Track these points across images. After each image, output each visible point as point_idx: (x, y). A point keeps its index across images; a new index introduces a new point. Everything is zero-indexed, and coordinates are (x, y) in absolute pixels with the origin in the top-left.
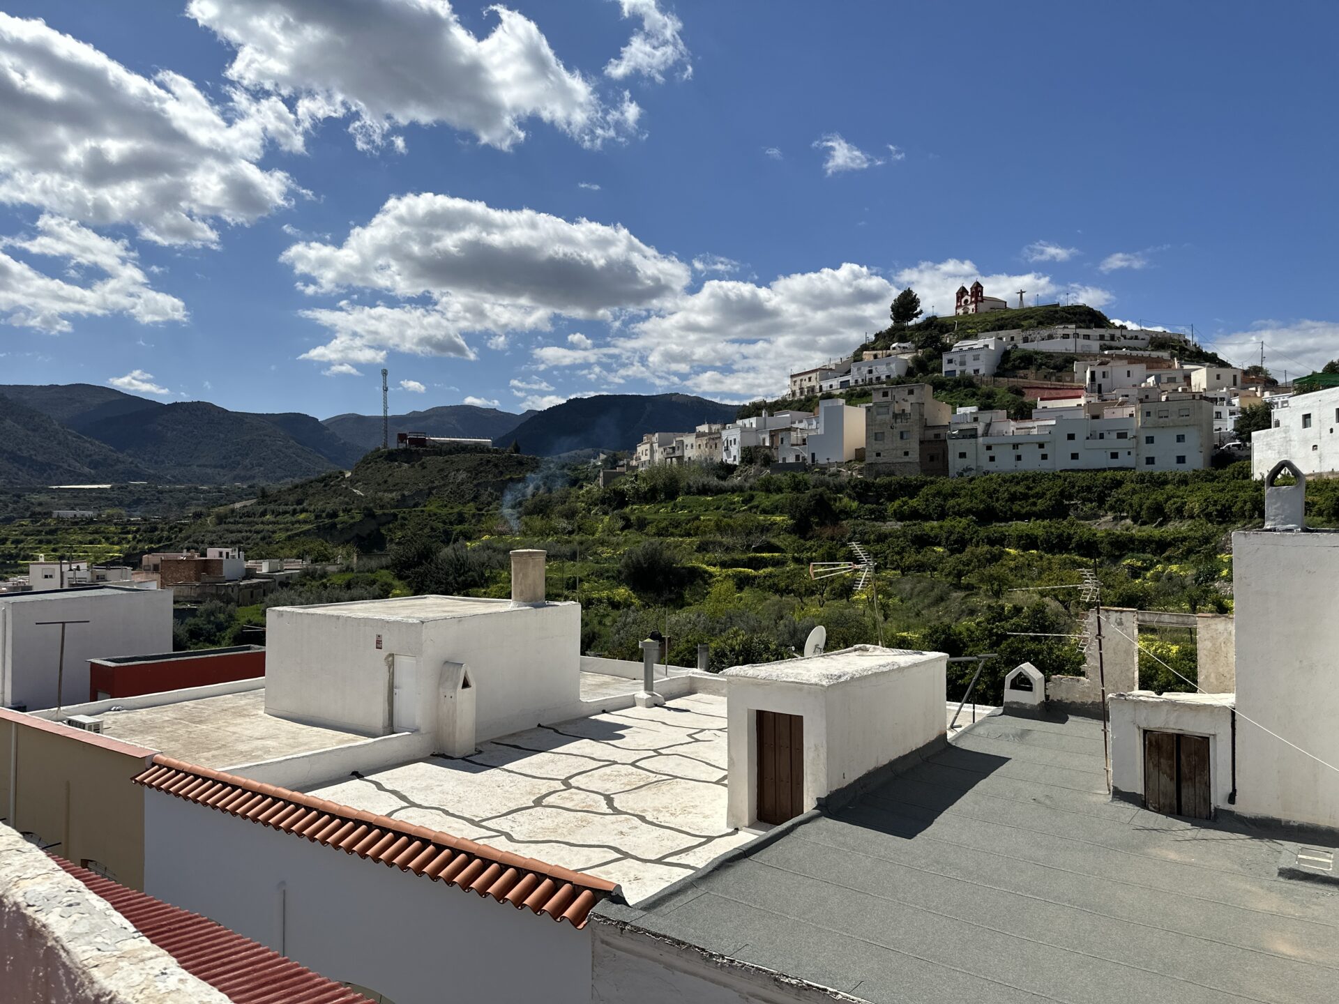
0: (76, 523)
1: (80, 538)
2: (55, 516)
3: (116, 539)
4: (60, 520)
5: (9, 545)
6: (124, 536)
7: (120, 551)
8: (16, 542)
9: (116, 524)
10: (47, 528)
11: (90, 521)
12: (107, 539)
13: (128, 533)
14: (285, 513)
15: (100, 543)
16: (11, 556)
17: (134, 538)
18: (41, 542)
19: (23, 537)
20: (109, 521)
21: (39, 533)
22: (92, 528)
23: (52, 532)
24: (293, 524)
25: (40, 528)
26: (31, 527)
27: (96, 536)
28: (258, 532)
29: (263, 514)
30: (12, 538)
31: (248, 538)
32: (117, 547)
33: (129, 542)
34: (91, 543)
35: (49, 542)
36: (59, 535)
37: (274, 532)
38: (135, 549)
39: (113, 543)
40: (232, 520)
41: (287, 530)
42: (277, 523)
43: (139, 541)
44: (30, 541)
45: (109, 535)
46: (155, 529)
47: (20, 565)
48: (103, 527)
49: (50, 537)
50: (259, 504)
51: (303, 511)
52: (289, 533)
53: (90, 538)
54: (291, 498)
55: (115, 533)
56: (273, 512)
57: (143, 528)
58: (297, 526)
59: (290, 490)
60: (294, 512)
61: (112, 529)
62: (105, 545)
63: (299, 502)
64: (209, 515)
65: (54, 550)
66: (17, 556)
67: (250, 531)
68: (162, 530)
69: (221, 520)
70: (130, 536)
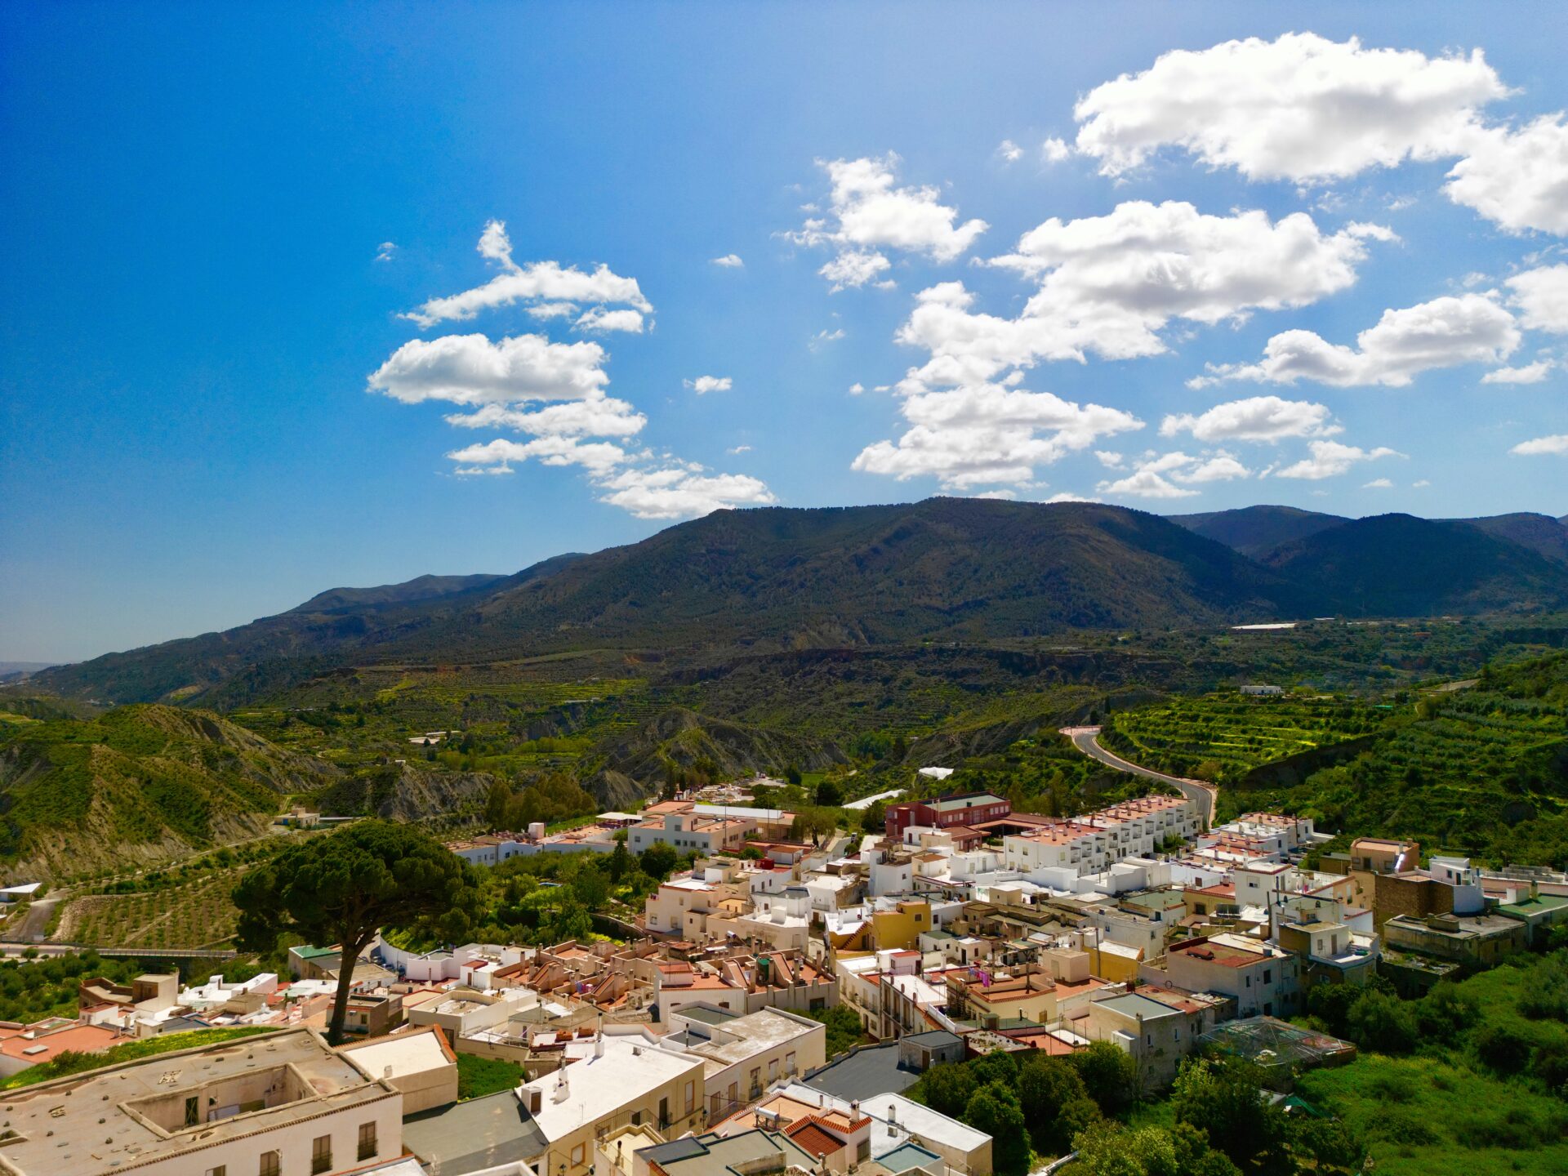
0: (1263, 701)
1: (1268, 719)
2: (1242, 691)
3: (1307, 723)
4: (1248, 696)
5: (1200, 723)
6: (1317, 719)
7: (1313, 739)
8: (1207, 720)
9: (1306, 704)
10: (1236, 705)
11: (1278, 700)
12: (1298, 722)
13: (1320, 715)
14: (1522, 711)
15: (1289, 726)
16: (1202, 736)
17: (1327, 723)
18: (1230, 721)
19: (1212, 715)
20: (1296, 700)
21: (1227, 711)
22: (1281, 707)
23: (1240, 711)
24: (1533, 731)
25: (1229, 705)
26: (1221, 704)
27: (1286, 718)
28: (1486, 741)
29: (1490, 708)
30: (1203, 715)
31: (1471, 749)
32: (1308, 733)
33: (1321, 728)
34: (1281, 725)
35: (1238, 722)
36: (1247, 715)
37: (1506, 744)
38: (1329, 738)
39: (1303, 728)
40: (1447, 712)
41: (1526, 741)
42: (1511, 728)
43: (1333, 729)
44: (1219, 721)
45: (1301, 717)
46: (1348, 714)
47: (1212, 747)
48: (1293, 707)
49: (1239, 717)
50: (1482, 689)
51: (1547, 712)
52: (1529, 746)
53: (1279, 719)
54: (1529, 685)
55: (1306, 715)
56: (1503, 709)
57: (1336, 710)
58: (1538, 735)
59: (1525, 669)
60: (1534, 713)
61: (1302, 710)
62: (1295, 729)
63: (1540, 693)
64: (1416, 700)
65: (1244, 732)
66: (1209, 736)
67: (1474, 738)
68: (1359, 715)
69: (1433, 711)
70: (1323, 720)
